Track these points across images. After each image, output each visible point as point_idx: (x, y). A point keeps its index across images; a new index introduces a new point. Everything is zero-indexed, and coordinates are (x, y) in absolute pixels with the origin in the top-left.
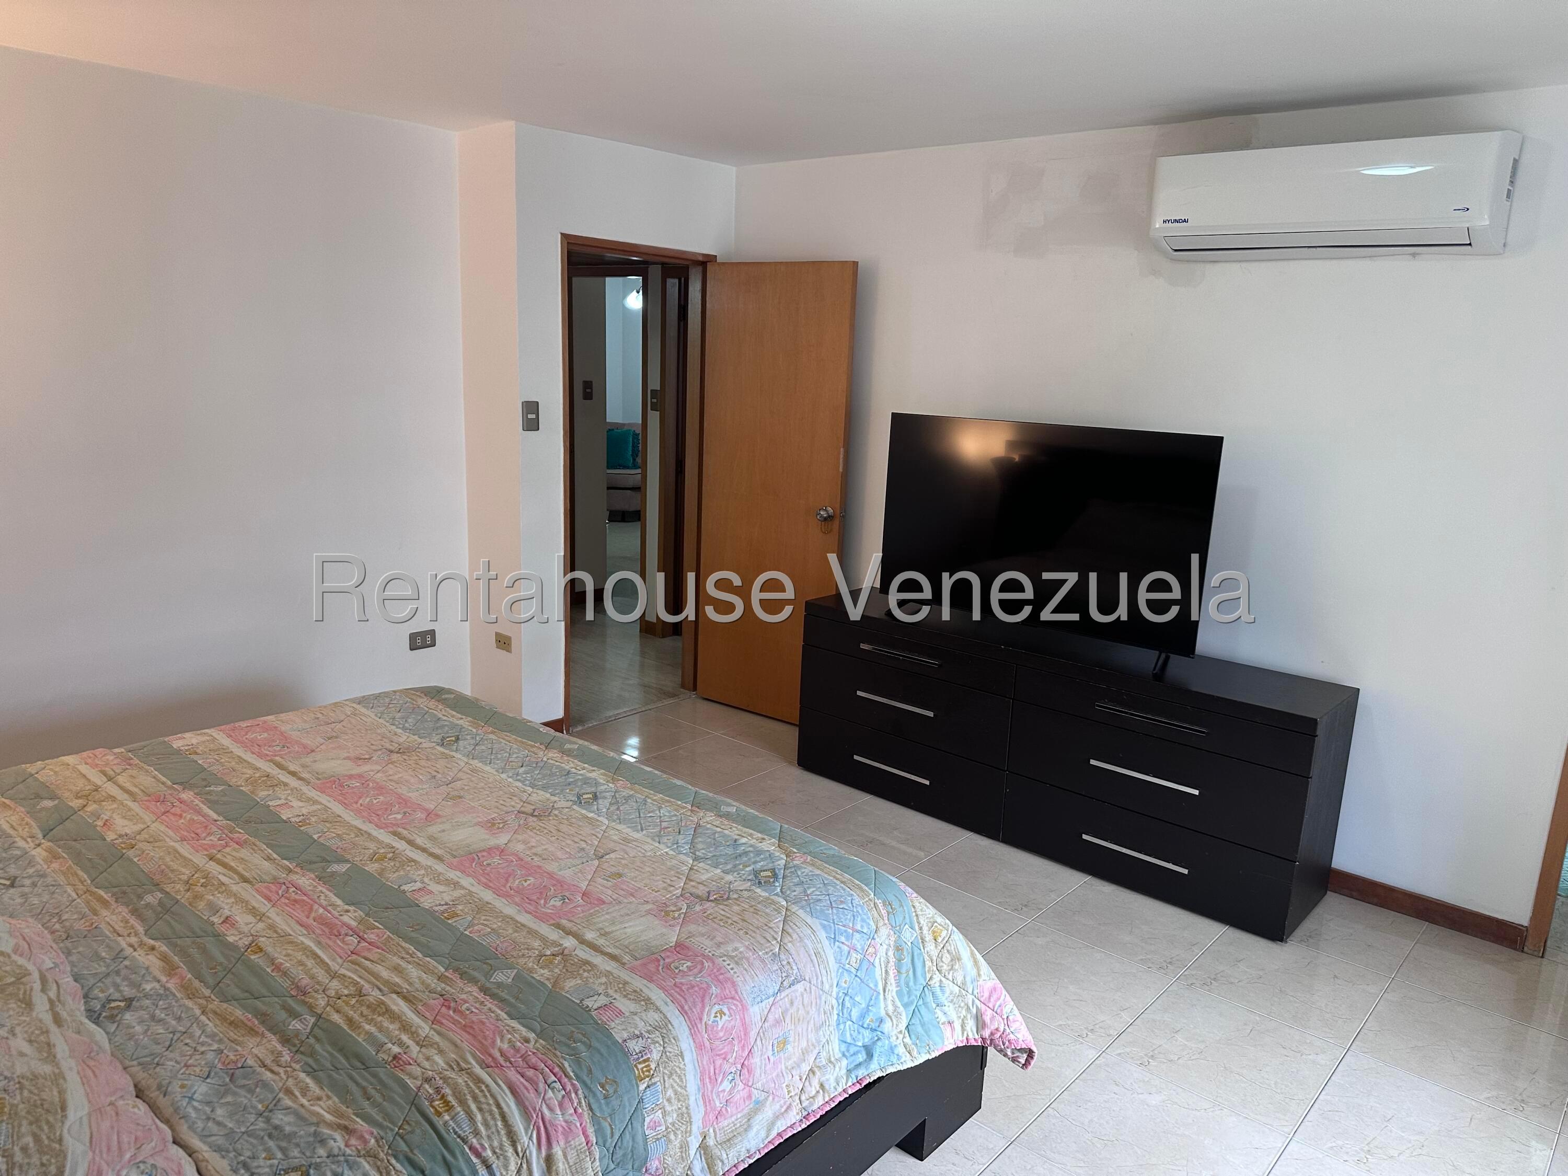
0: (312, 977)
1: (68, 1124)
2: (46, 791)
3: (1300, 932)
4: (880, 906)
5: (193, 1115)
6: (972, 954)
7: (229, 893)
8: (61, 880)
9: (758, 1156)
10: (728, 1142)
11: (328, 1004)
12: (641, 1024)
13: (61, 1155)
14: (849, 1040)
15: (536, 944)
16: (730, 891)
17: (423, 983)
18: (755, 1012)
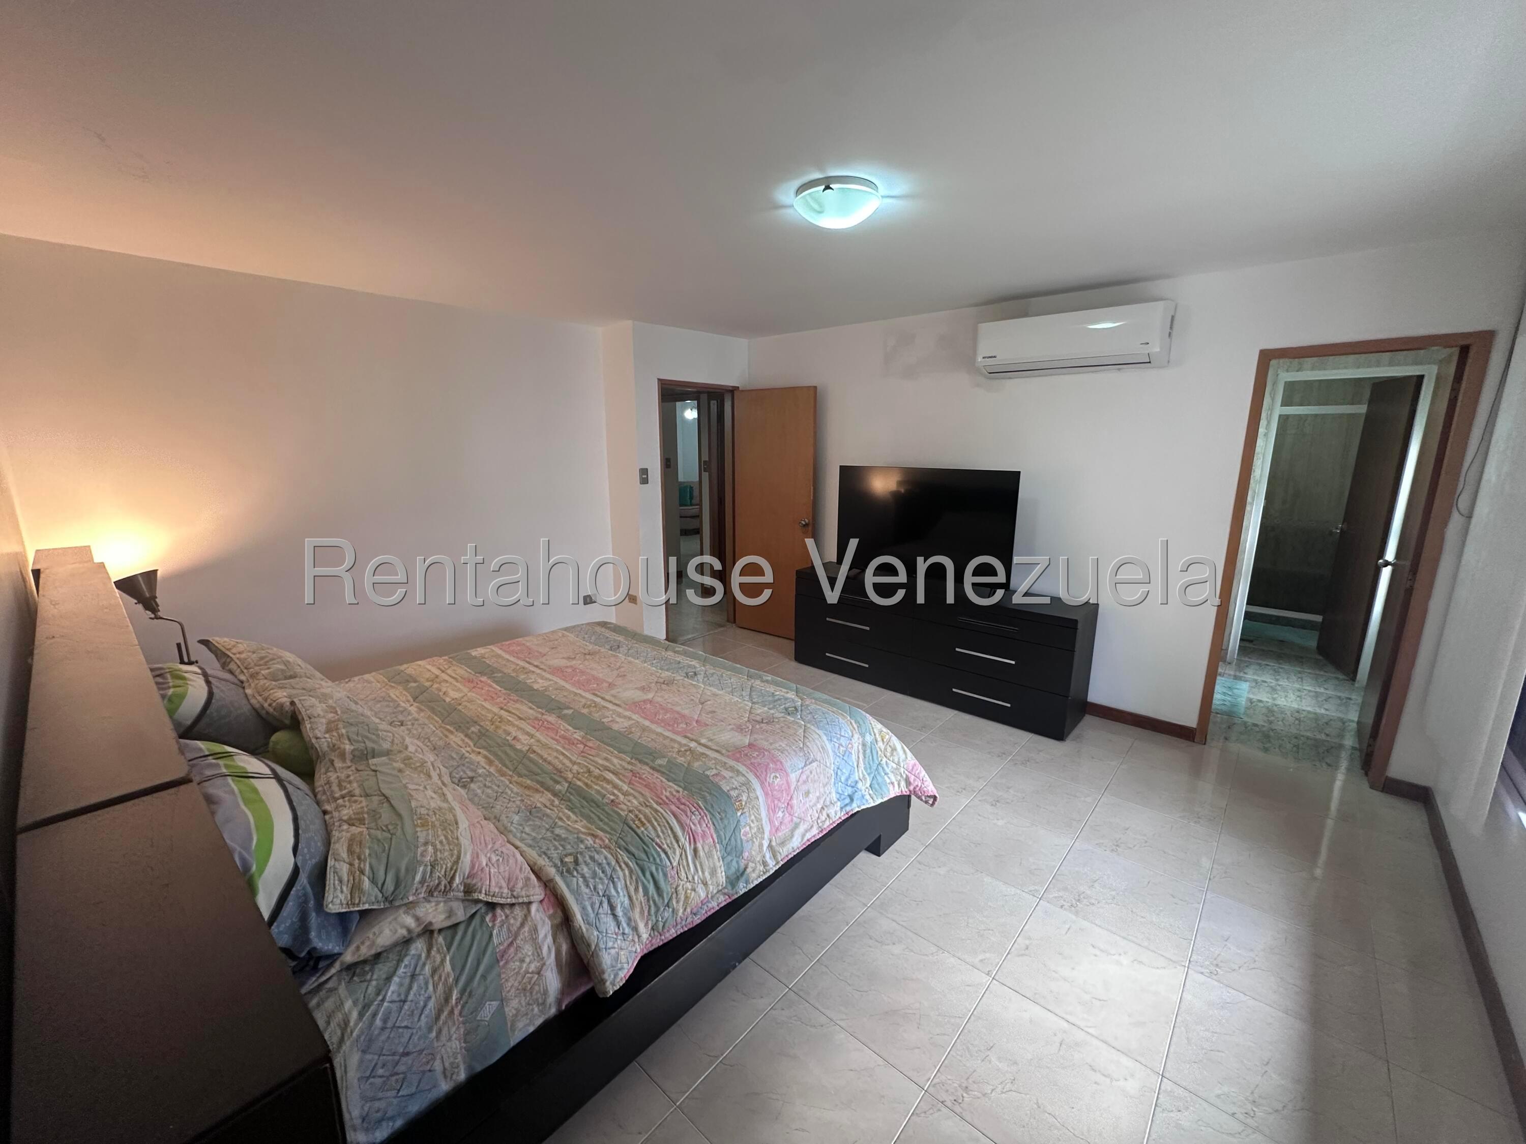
0: (563, 764)
1: (460, 830)
2: (412, 679)
3: (1071, 736)
4: (854, 724)
5: (514, 830)
6: (903, 747)
7: (513, 725)
8: (427, 722)
9: (798, 851)
10: (783, 844)
11: (574, 777)
12: (736, 783)
13: (459, 845)
14: (841, 792)
15: (676, 746)
16: (773, 718)
17: (621, 765)
18: (793, 777)
